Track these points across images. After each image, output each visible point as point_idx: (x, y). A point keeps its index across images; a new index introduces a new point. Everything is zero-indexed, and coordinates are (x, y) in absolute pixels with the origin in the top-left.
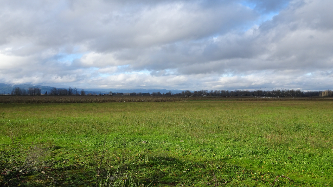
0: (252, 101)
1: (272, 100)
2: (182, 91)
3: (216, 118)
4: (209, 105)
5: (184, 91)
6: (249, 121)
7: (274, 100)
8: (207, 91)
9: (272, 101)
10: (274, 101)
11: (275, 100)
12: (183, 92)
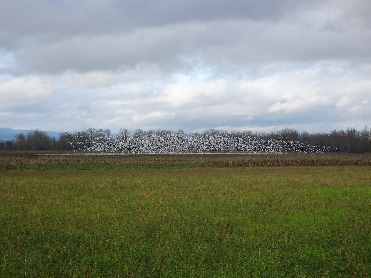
0: (262, 168)
1: (331, 164)
2: (18, 133)
3: (137, 227)
4: (114, 183)
5: (25, 134)
6: (251, 238)
7: (336, 165)
8: (108, 132)
9: (330, 168)
10: (336, 168)
11: (339, 165)
12: (21, 137)
